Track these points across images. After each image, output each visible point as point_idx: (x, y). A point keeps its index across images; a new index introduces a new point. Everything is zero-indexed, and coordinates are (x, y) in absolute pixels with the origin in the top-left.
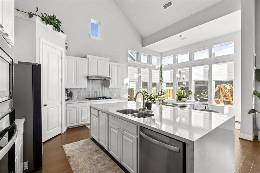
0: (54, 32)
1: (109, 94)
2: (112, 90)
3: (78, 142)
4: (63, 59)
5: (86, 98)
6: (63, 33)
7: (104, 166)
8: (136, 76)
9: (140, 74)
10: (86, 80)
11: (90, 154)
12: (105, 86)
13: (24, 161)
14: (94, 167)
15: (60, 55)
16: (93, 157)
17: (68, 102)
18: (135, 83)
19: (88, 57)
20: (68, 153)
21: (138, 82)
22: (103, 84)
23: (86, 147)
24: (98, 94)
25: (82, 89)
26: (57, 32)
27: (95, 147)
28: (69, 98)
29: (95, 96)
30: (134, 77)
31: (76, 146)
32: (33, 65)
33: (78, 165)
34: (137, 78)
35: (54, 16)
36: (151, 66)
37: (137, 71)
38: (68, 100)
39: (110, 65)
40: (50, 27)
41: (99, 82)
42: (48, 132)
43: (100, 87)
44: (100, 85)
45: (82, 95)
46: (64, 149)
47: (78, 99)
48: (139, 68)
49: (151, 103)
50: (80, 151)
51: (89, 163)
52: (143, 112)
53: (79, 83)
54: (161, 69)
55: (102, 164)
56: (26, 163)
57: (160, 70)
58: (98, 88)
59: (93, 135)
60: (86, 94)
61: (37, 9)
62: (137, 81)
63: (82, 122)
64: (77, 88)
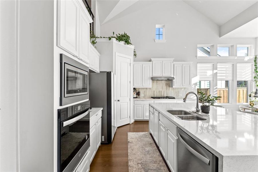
0: (125, 46)
1: (174, 94)
2: (177, 90)
3: (139, 133)
4: (132, 65)
5: (151, 97)
6: (131, 44)
7: (152, 158)
8: (210, 73)
9: (215, 71)
10: (151, 81)
11: (145, 145)
12: (169, 86)
13: (102, 135)
14: (143, 156)
15: (129, 62)
16: (146, 148)
17: (135, 99)
18: (209, 82)
19: (152, 60)
20: (129, 139)
21: (213, 80)
22: (167, 84)
23: (143, 138)
24: (163, 94)
25: (148, 89)
26: (127, 45)
27: (151, 140)
28: (137, 96)
29: (159, 96)
30: (206, 75)
31: (136, 135)
32: (107, 73)
33: (133, 150)
34: (211, 76)
35: (125, 33)
36: (236, 58)
37: (211, 68)
38: (136, 97)
39: (174, 65)
40: (122, 43)
41: (164, 82)
42: (120, 120)
43: (165, 87)
44: (164, 85)
45: (147, 94)
46: (128, 135)
47: (144, 97)
48: (213, 64)
49: (209, 106)
50: (138, 140)
51: (141, 151)
52: (195, 115)
53: (144, 84)
54: (255, 61)
55: (150, 156)
56: (103, 137)
57: (254, 63)
58: (162, 89)
59: (151, 130)
60: (151, 93)
61: (114, 33)
62: (211, 79)
63: (146, 117)
64: (144, 88)
